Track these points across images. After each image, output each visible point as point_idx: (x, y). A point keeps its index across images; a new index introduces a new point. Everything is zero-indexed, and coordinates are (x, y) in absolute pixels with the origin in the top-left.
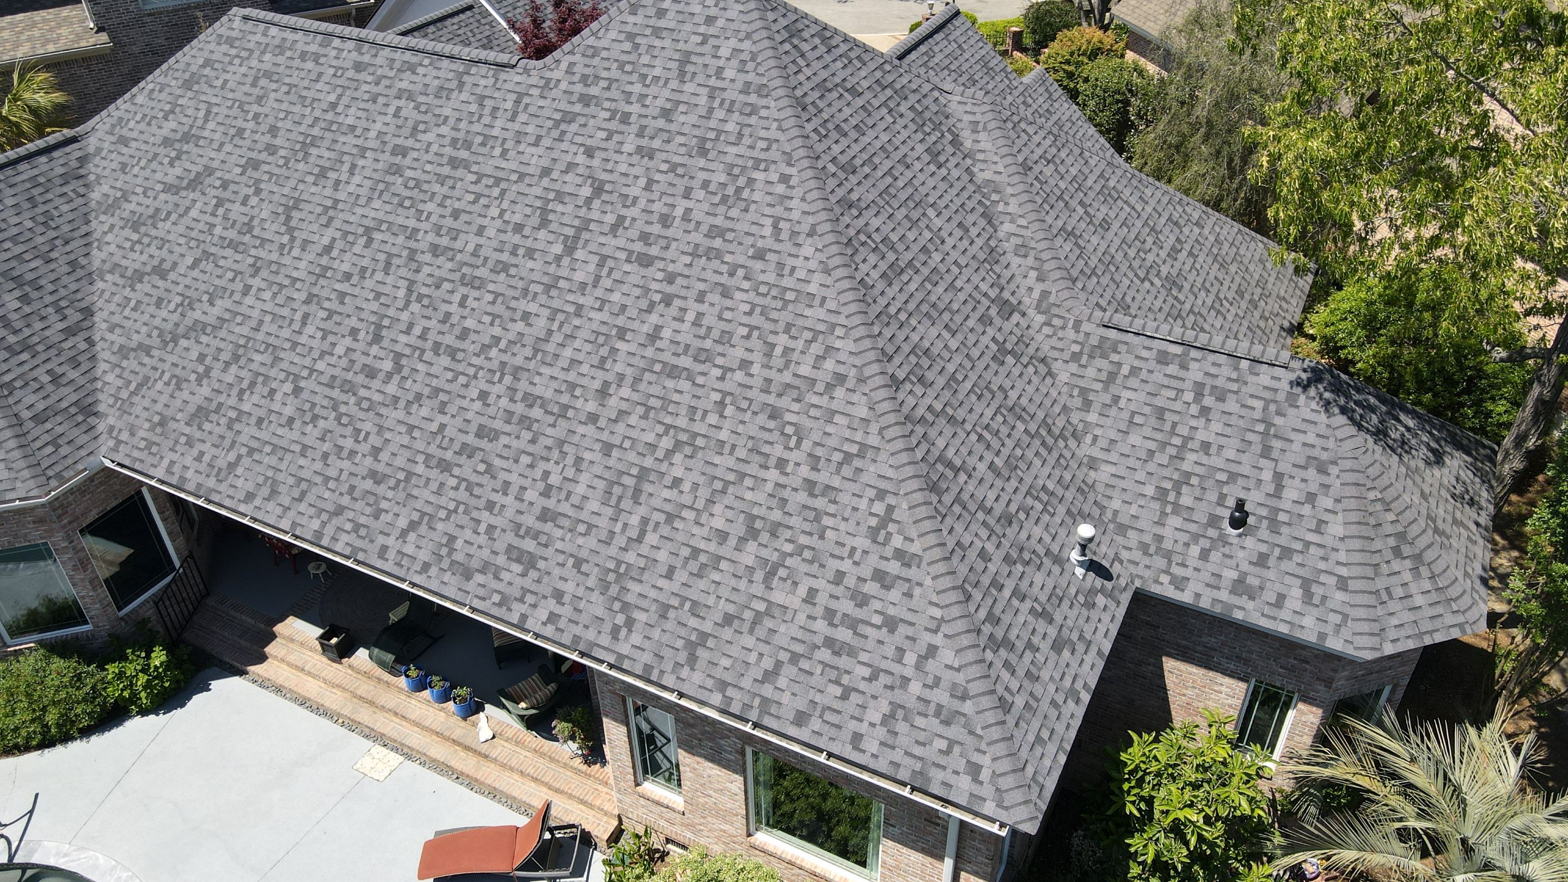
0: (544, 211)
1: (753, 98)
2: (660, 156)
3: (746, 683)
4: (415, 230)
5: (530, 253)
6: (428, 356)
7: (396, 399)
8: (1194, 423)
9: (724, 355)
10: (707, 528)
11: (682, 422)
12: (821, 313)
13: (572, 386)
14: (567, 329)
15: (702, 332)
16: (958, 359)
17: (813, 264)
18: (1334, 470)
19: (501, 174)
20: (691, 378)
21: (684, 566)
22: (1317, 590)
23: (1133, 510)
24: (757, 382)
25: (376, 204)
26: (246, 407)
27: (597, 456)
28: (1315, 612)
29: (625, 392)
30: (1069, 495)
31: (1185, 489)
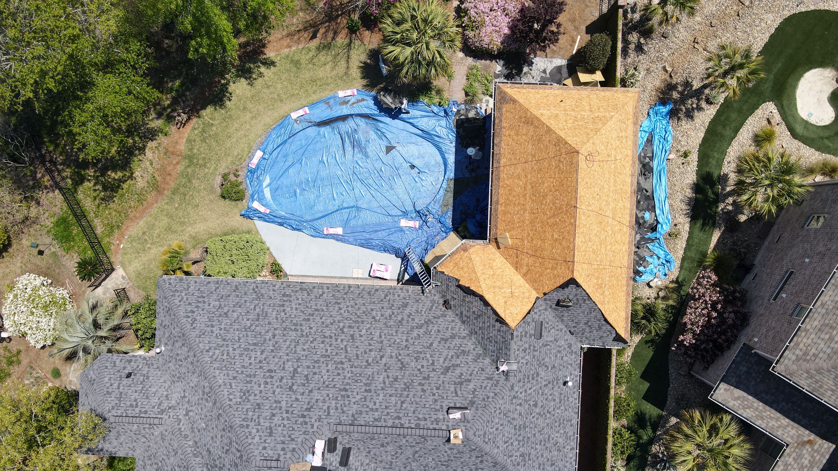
0: (307, 379)
1: (245, 423)
2: (273, 401)
4: (352, 367)
5: (308, 367)
6: (333, 335)
7: (339, 322)
8: (139, 397)
9: (241, 351)
10: (238, 312)
12: (214, 366)
13: (284, 335)
14: (290, 349)
17: (218, 378)
18: (105, 393)
19: (327, 389)
21: (242, 304)
22: (112, 365)
25: (370, 373)
26: (389, 311)
27: (271, 321)
29: (267, 337)
31: (142, 380)
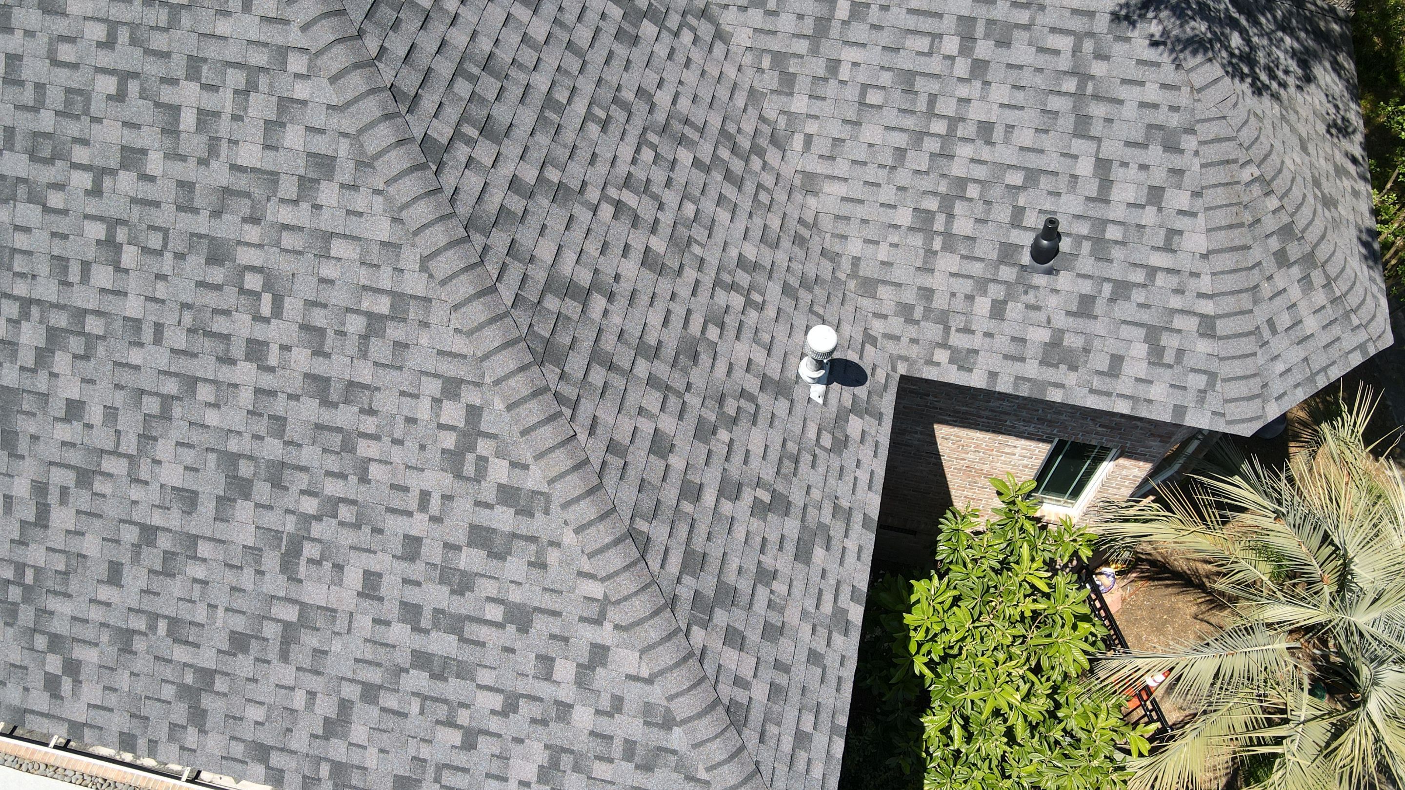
3: (299, 741)
8: (963, 91)
9: (84, 142)
10: (155, 487)
11: (48, 290)
15: (28, 96)
16: (551, 60)
18: (1189, 143)
20: (35, 198)
21: (136, 557)
22: (1171, 342)
23: (883, 253)
24: (164, 191)
28: (1167, 375)
30: (781, 257)
31: (959, 208)
